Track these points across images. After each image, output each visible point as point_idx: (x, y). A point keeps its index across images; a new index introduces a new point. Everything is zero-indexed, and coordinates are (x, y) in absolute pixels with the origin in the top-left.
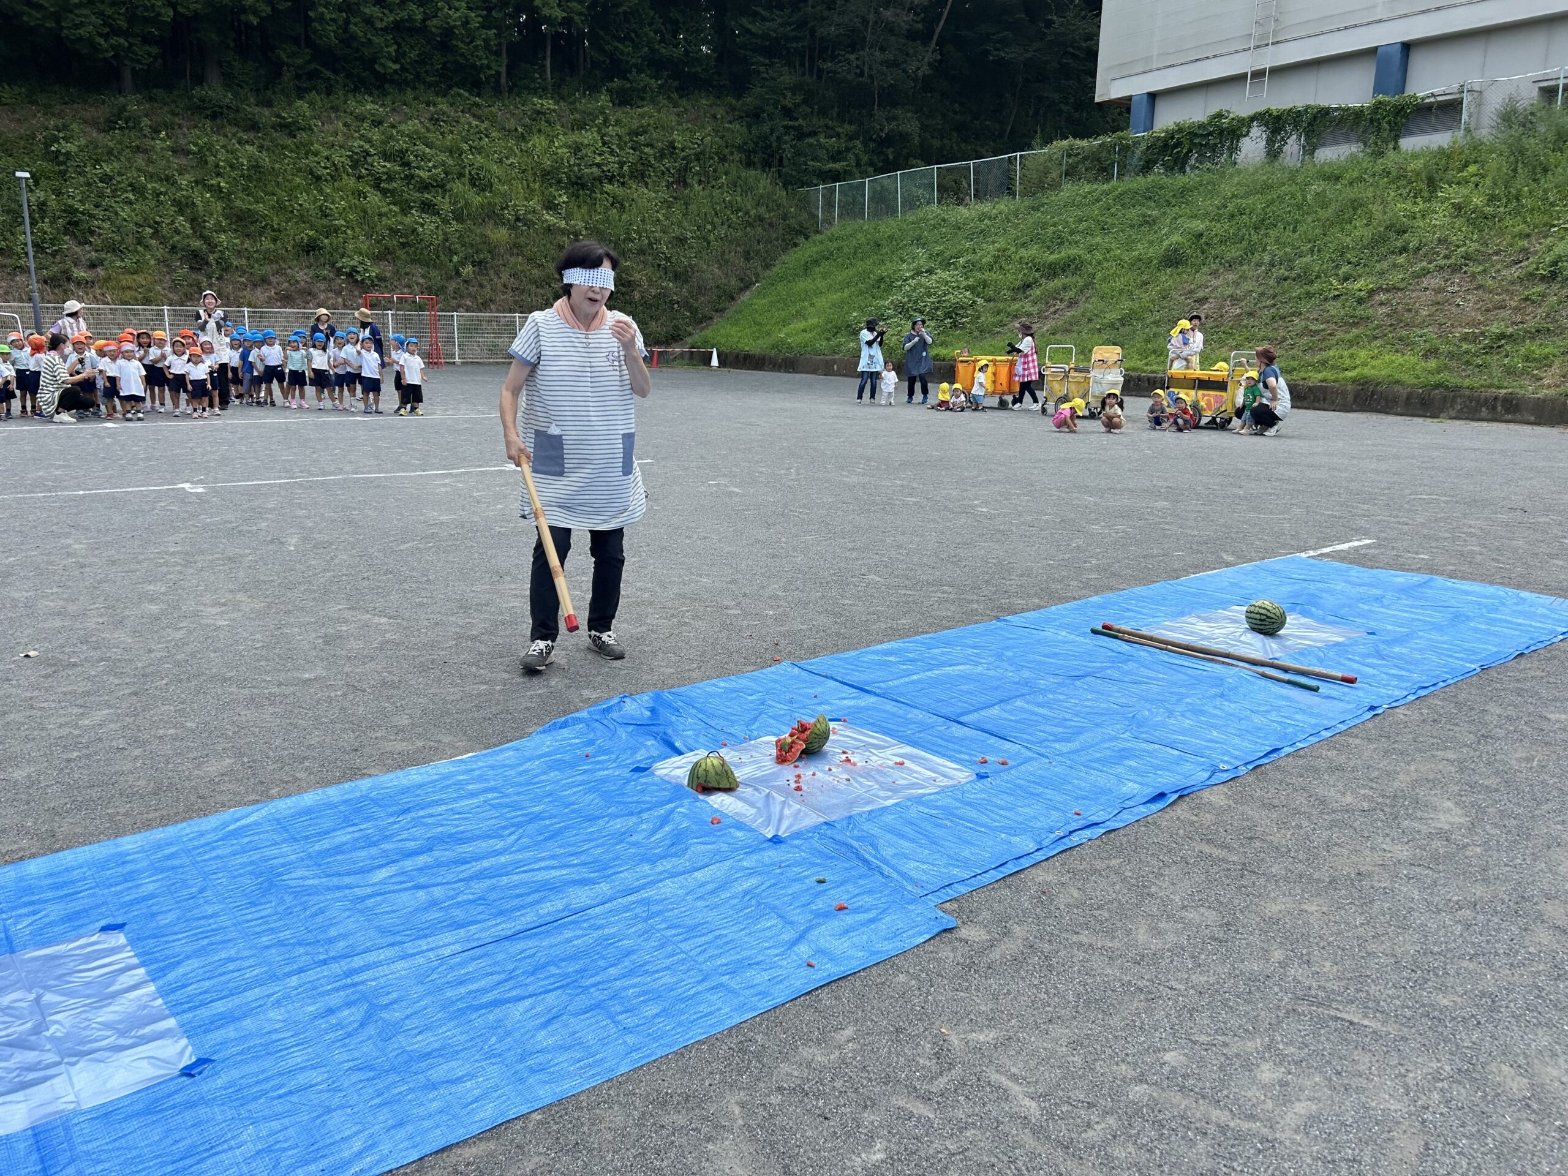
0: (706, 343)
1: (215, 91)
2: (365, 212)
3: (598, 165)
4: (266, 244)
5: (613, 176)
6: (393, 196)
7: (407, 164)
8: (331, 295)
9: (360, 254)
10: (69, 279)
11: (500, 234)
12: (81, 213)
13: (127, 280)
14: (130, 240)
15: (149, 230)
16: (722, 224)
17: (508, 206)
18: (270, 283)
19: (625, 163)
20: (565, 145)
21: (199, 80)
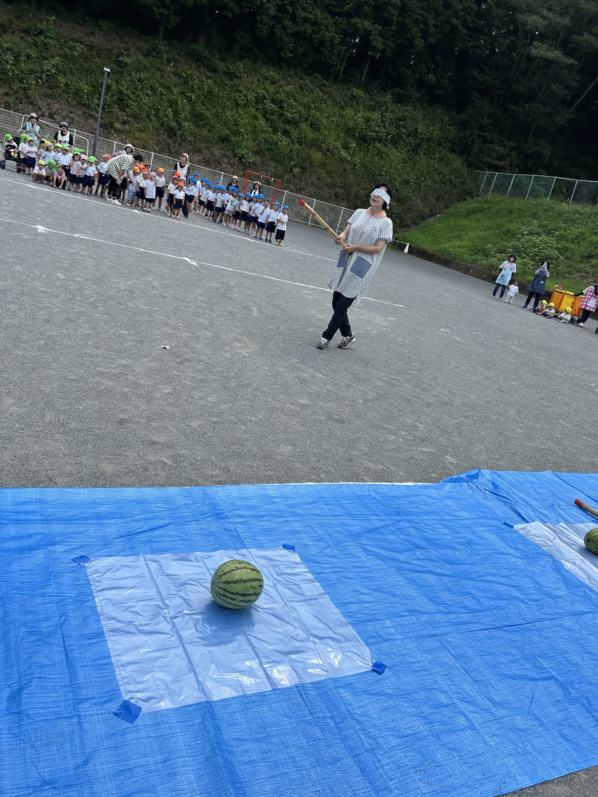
0: (404, 239)
1: (200, 47)
2: (255, 127)
3: (376, 132)
4: (205, 132)
5: (382, 140)
6: (271, 123)
7: (282, 108)
8: (228, 166)
9: (248, 148)
10: (112, 127)
11: (318, 156)
12: (125, 95)
13: (138, 134)
14: (144, 115)
15: (154, 112)
16: (430, 179)
17: (325, 142)
18: (202, 153)
19: (390, 134)
20: (362, 117)
21: (195, 40)
